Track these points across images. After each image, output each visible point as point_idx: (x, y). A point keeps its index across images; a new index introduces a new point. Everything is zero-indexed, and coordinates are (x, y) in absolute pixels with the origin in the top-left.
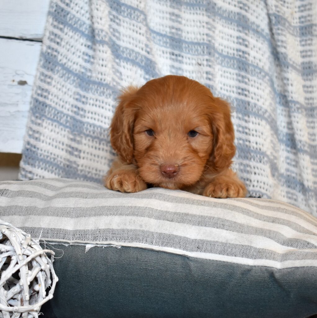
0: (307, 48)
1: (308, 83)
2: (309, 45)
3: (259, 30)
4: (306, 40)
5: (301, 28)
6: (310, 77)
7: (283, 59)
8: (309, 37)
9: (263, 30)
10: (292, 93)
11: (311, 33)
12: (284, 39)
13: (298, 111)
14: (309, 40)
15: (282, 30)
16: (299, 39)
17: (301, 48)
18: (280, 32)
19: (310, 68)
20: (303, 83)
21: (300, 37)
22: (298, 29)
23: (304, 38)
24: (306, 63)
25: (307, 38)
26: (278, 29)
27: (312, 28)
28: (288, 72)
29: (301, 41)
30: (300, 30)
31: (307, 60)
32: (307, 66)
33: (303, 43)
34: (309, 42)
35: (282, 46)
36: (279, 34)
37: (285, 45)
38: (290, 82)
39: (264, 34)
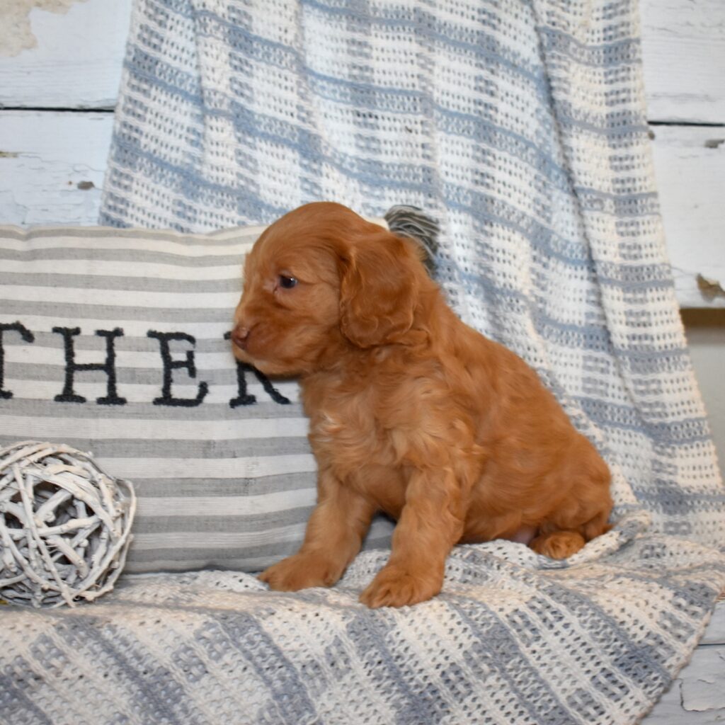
0: (619, 86)
1: (621, 152)
2: (623, 79)
3: (518, 61)
4: (617, 72)
5: (608, 50)
6: (625, 140)
7: (562, 112)
8: (623, 65)
9: (525, 62)
10: (579, 174)
11: (626, 58)
12: (562, 74)
13: (592, 206)
14: (623, 70)
15: (559, 58)
16: (601, 70)
17: (606, 88)
18: (555, 61)
19: (625, 122)
20: (609, 152)
21: (605, 66)
22: (601, 51)
23: (613, 68)
24: (618, 114)
25: (619, 68)
26: (553, 57)
27: (629, 47)
28: (571, 136)
29: (606, 74)
30: (605, 52)
31: (619, 108)
32: (620, 119)
33: (611, 77)
34: (622, 74)
35: (560, 89)
36: (553, 66)
37: (565, 86)
38: (575, 154)
39: (528, 68)
